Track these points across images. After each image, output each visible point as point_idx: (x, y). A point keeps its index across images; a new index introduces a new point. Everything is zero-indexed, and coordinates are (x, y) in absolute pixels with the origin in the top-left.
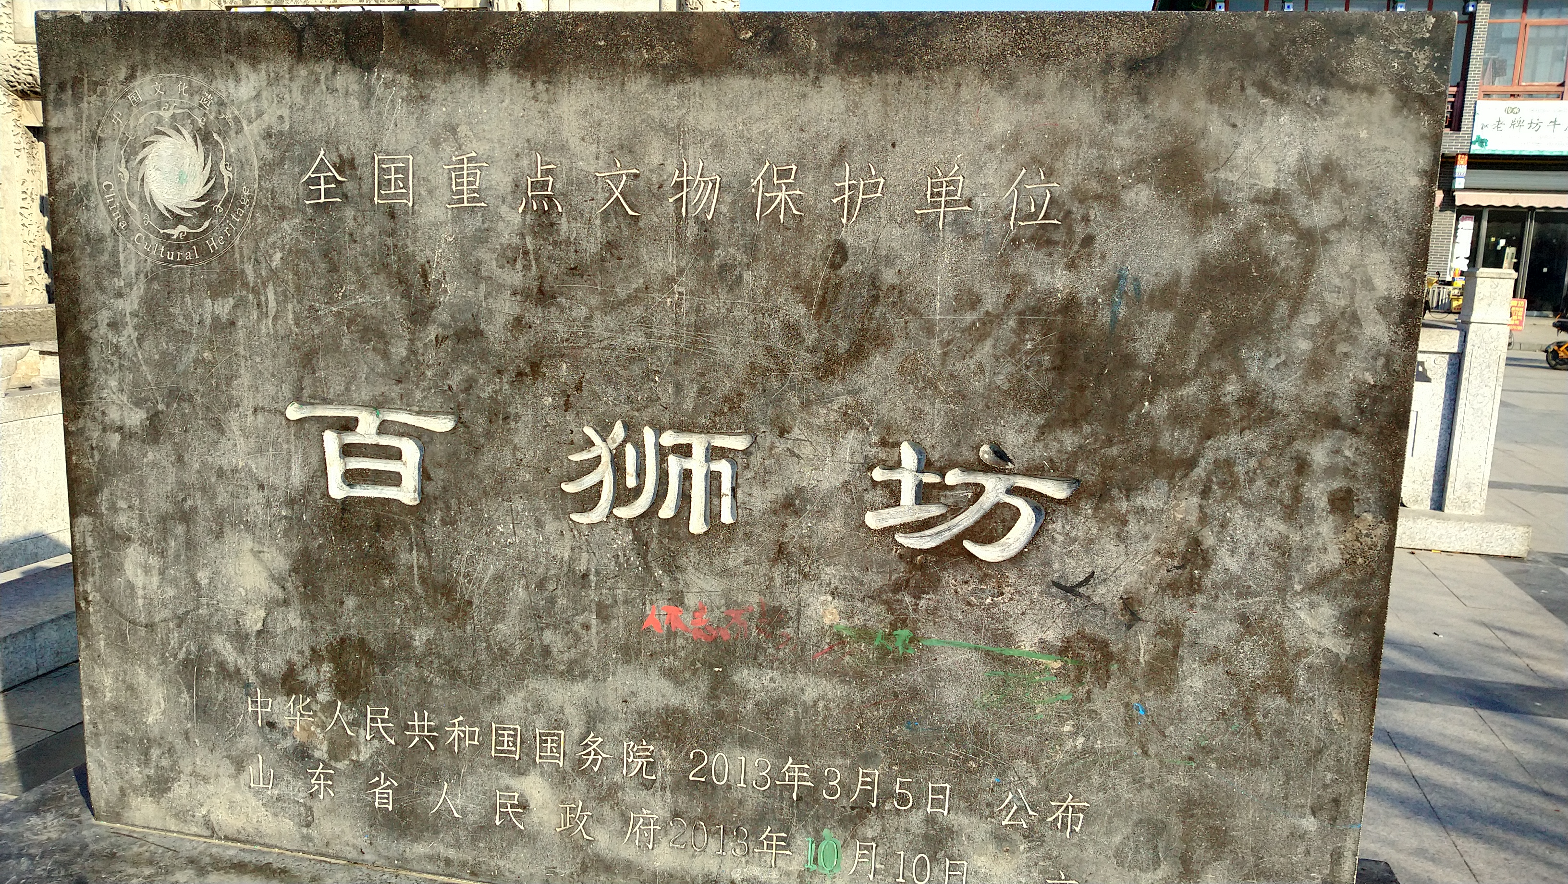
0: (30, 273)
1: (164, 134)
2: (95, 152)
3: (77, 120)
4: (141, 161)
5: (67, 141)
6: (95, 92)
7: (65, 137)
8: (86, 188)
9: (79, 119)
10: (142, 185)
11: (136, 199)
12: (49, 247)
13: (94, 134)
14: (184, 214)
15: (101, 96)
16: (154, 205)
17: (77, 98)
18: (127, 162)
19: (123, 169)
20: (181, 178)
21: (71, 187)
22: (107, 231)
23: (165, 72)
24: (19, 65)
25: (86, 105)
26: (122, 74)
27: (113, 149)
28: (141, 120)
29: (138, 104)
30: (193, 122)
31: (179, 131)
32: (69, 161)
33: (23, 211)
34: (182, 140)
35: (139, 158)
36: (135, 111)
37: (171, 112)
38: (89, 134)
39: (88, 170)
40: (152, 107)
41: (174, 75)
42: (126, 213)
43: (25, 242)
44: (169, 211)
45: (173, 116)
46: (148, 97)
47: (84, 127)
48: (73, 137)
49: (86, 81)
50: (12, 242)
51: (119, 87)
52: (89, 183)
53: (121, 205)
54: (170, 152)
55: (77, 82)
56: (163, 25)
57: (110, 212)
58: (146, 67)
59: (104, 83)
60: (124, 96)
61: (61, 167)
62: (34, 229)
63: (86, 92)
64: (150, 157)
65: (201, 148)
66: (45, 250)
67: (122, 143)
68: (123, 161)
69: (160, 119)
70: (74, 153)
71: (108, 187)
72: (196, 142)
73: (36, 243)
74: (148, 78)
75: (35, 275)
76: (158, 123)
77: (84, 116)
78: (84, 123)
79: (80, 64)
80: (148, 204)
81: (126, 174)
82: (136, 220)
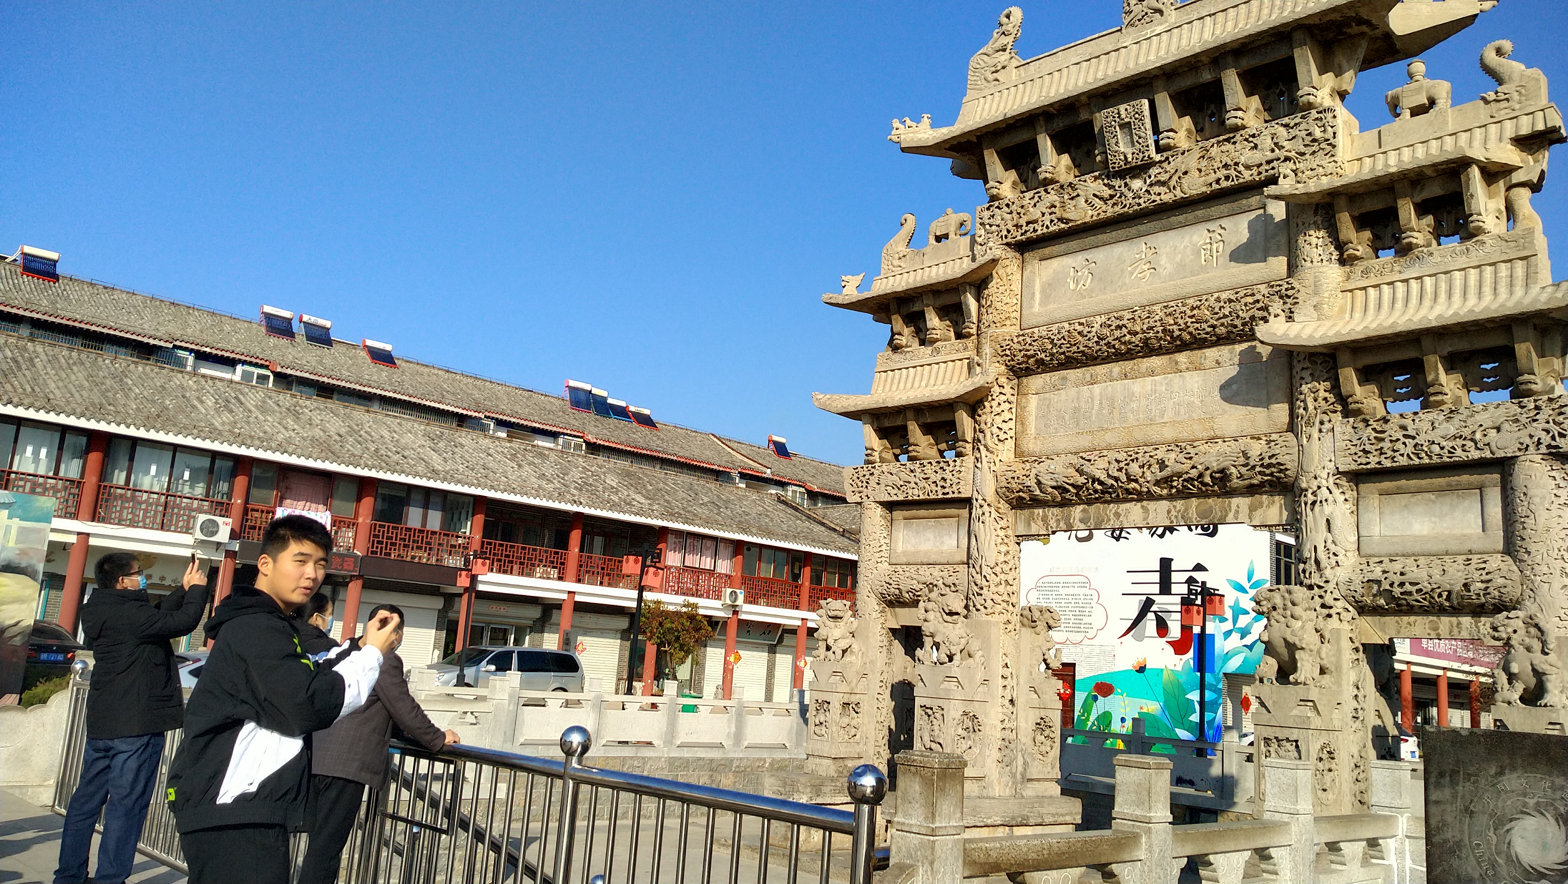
0: (878, 749)
1: (1528, 814)
2: (1467, 820)
3: (1453, 797)
4: (1508, 831)
5: (1443, 811)
6: (1469, 781)
7: (1442, 807)
8: (1459, 844)
9: (1454, 796)
10: (1508, 848)
11: (1503, 856)
12: (893, 727)
13: (1466, 809)
14: (1547, 872)
15: (1474, 783)
16: (1520, 863)
17: (1454, 783)
18: (1495, 830)
19: (1491, 834)
20: (1545, 847)
21: (1446, 841)
22: (1476, 876)
23: (1531, 773)
24: (891, 582)
25: (1461, 788)
26: (1493, 770)
27: (1482, 820)
28: (1509, 803)
29: (1506, 792)
30: (1556, 809)
31: (1542, 814)
32: (1445, 824)
33: (879, 697)
34: (1545, 820)
35: (1506, 828)
36: (1504, 796)
37: (1535, 800)
38: (1462, 807)
39: (1462, 832)
40: (1519, 795)
41: (1539, 776)
42: (1493, 865)
43: (877, 722)
44: (1533, 868)
45: (1538, 804)
46: (1514, 788)
47: (1458, 804)
48: (1449, 808)
49: (1462, 773)
50: (869, 722)
51: (1490, 779)
52: (1461, 840)
53: (1489, 859)
54: (1534, 827)
55: (1454, 773)
56: (1529, 742)
57: (1479, 863)
58: (1514, 768)
59: (1477, 775)
60: (1494, 785)
61: (1438, 827)
62: (884, 711)
63: (1461, 779)
64: (1516, 828)
65: (1563, 828)
66: (890, 729)
67: (1491, 816)
68: (1492, 829)
69: (1525, 805)
70: (1449, 819)
71: (1478, 845)
72: (1558, 823)
73: (885, 724)
74: (1515, 775)
75: (881, 751)
76: (1523, 807)
77: (1459, 795)
78: (1459, 799)
79: (1458, 761)
80: (1514, 861)
81: (1494, 837)
82: (1503, 871)
